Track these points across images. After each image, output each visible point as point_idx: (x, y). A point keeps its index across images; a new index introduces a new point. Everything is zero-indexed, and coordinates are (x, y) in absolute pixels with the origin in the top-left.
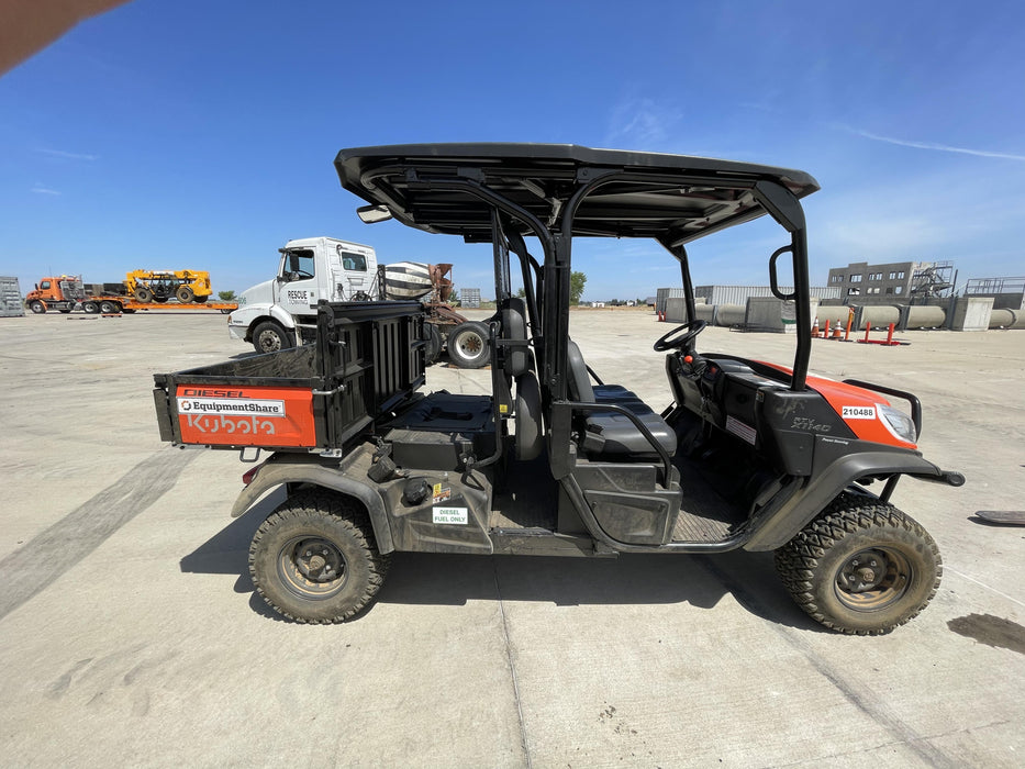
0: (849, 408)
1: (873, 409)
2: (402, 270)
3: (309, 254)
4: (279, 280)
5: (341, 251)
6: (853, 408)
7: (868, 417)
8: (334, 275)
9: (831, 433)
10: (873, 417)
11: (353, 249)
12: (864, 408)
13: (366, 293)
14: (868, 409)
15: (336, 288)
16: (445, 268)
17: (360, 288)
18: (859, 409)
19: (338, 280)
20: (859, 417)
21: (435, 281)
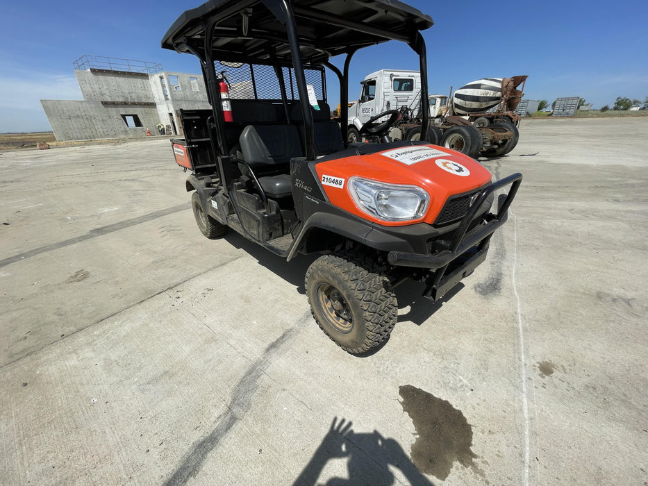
0: (326, 176)
1: (343, 180)
2: (478, 86)
3: (373, 83)
4: (360, 102)
5: (393, 78)
6: (329, 177)
7: (338, 186)
8: (384, 96)
9: (311, 194)
10: (341, 187)
11: (404, 75)
12: (336, 178)
13: (408, 107)
14: (339, 179)
15: (386, 104)
16: (519, 80)
17: (404, 104)
18: (333, 178)
19: (387, 99)
20: (332, 185)
21: (506, 93)
